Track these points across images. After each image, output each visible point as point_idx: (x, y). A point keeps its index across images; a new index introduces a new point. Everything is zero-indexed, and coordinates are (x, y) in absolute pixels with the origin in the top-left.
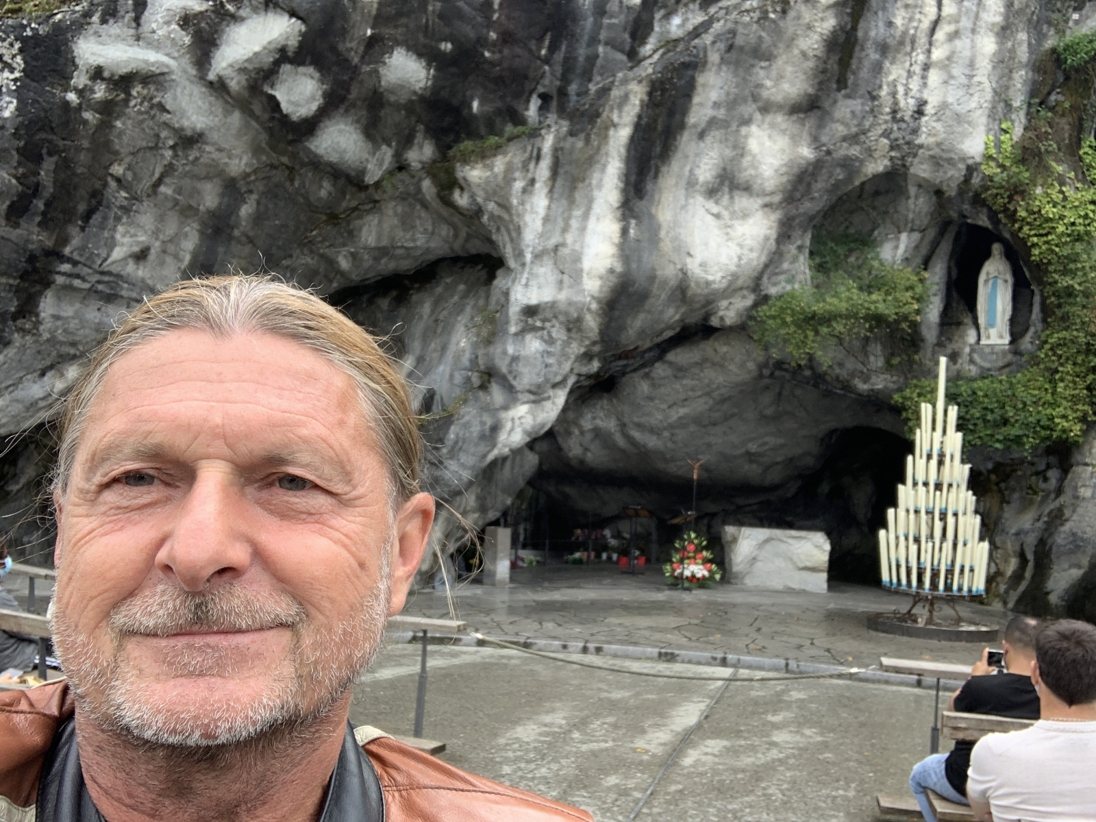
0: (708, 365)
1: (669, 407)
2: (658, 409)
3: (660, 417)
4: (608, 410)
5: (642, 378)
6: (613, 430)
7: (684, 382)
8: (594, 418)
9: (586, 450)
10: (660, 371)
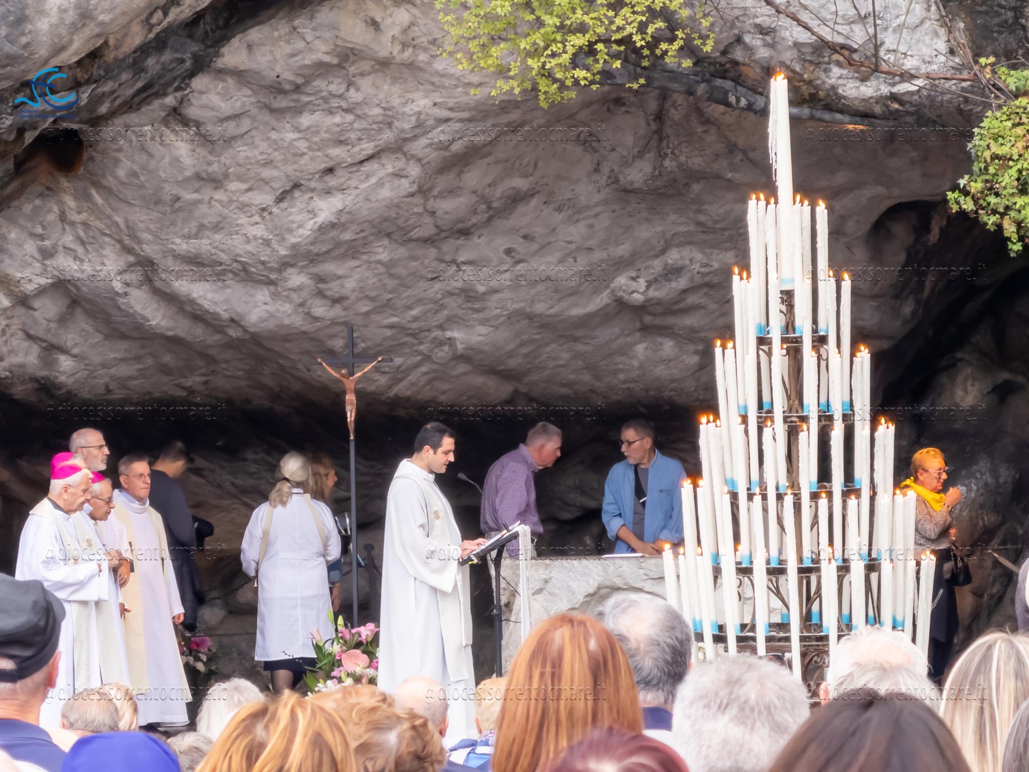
0: (366, 66)
1: (280, 199)
2: (243, 207)
3: (259, 231)
4: (85, 224)
5: (165, 122)
6: (118, 286)
7: (306, 120)
8: (47, 254)
9: (51, 349)
10: (214, 99)
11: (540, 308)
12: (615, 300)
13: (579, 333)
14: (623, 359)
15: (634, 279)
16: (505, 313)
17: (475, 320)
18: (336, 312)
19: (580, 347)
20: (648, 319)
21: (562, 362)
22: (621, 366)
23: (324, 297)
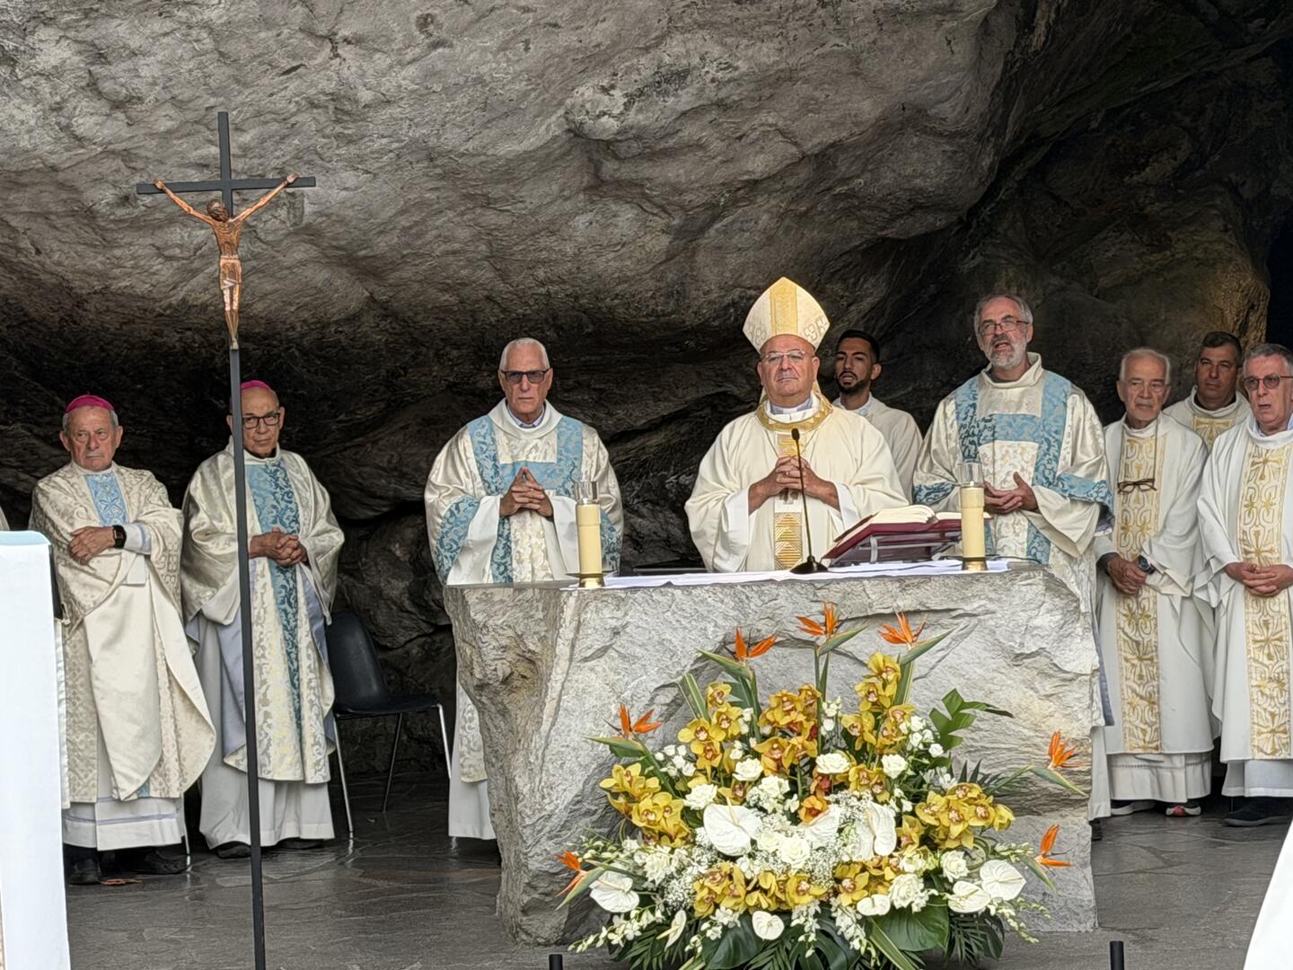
11: (452, 139)
12: (569, 130)
13: (496, 191)
14: (551, 241)
15: (605, 90)
16: (395, 145)
17: (340, 158)
18: (113, 129)
19: (491, 218)
20: (609, 168)
21: (457, 246)
22: (544, 254)
23: (100, 94)
